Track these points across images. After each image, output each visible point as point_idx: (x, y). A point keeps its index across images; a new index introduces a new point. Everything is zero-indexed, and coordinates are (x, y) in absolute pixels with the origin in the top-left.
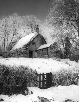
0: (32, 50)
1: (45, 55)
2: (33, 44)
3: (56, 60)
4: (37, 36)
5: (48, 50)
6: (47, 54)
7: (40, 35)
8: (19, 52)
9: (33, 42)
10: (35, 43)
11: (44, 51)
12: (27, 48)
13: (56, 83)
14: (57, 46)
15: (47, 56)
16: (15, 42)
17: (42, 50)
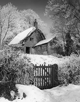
0: (29, 47)
1: (44, 51)
2: (30, 40)
3: (57, 57)
4: (35, 31)
5: (47, 46)
6: (46, 50)
7: (38, 29)
8: (15, 47)
9: (31, 37)
10: (33, 39)
11: (43, 47)
12: (24, 43)
13: (65, 80)
14: (57, 42)
15: (47, 52)
16: (11, 38)
17: (40, 46)
